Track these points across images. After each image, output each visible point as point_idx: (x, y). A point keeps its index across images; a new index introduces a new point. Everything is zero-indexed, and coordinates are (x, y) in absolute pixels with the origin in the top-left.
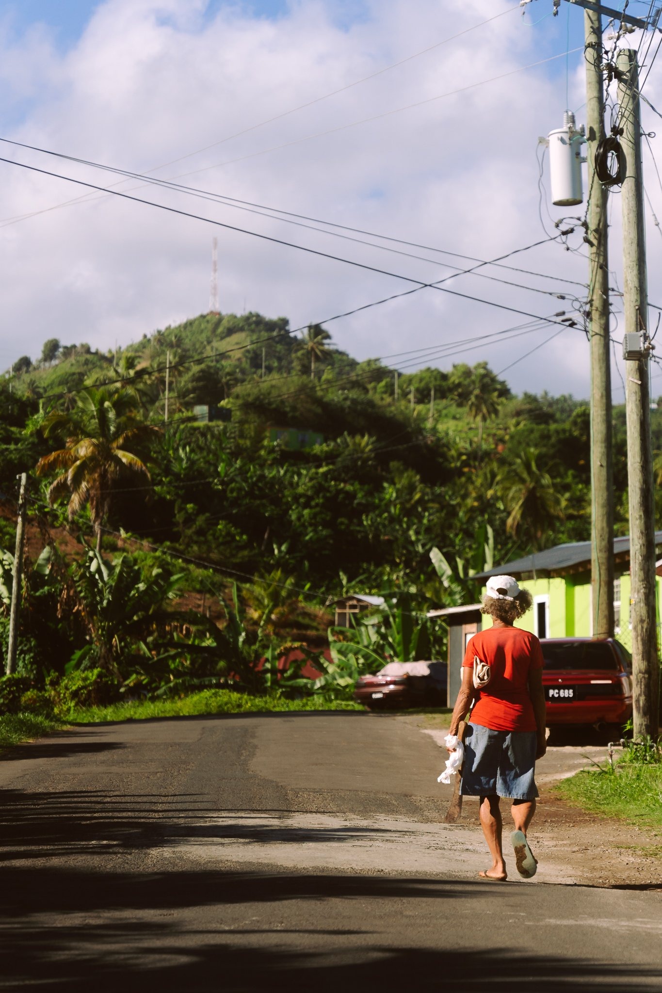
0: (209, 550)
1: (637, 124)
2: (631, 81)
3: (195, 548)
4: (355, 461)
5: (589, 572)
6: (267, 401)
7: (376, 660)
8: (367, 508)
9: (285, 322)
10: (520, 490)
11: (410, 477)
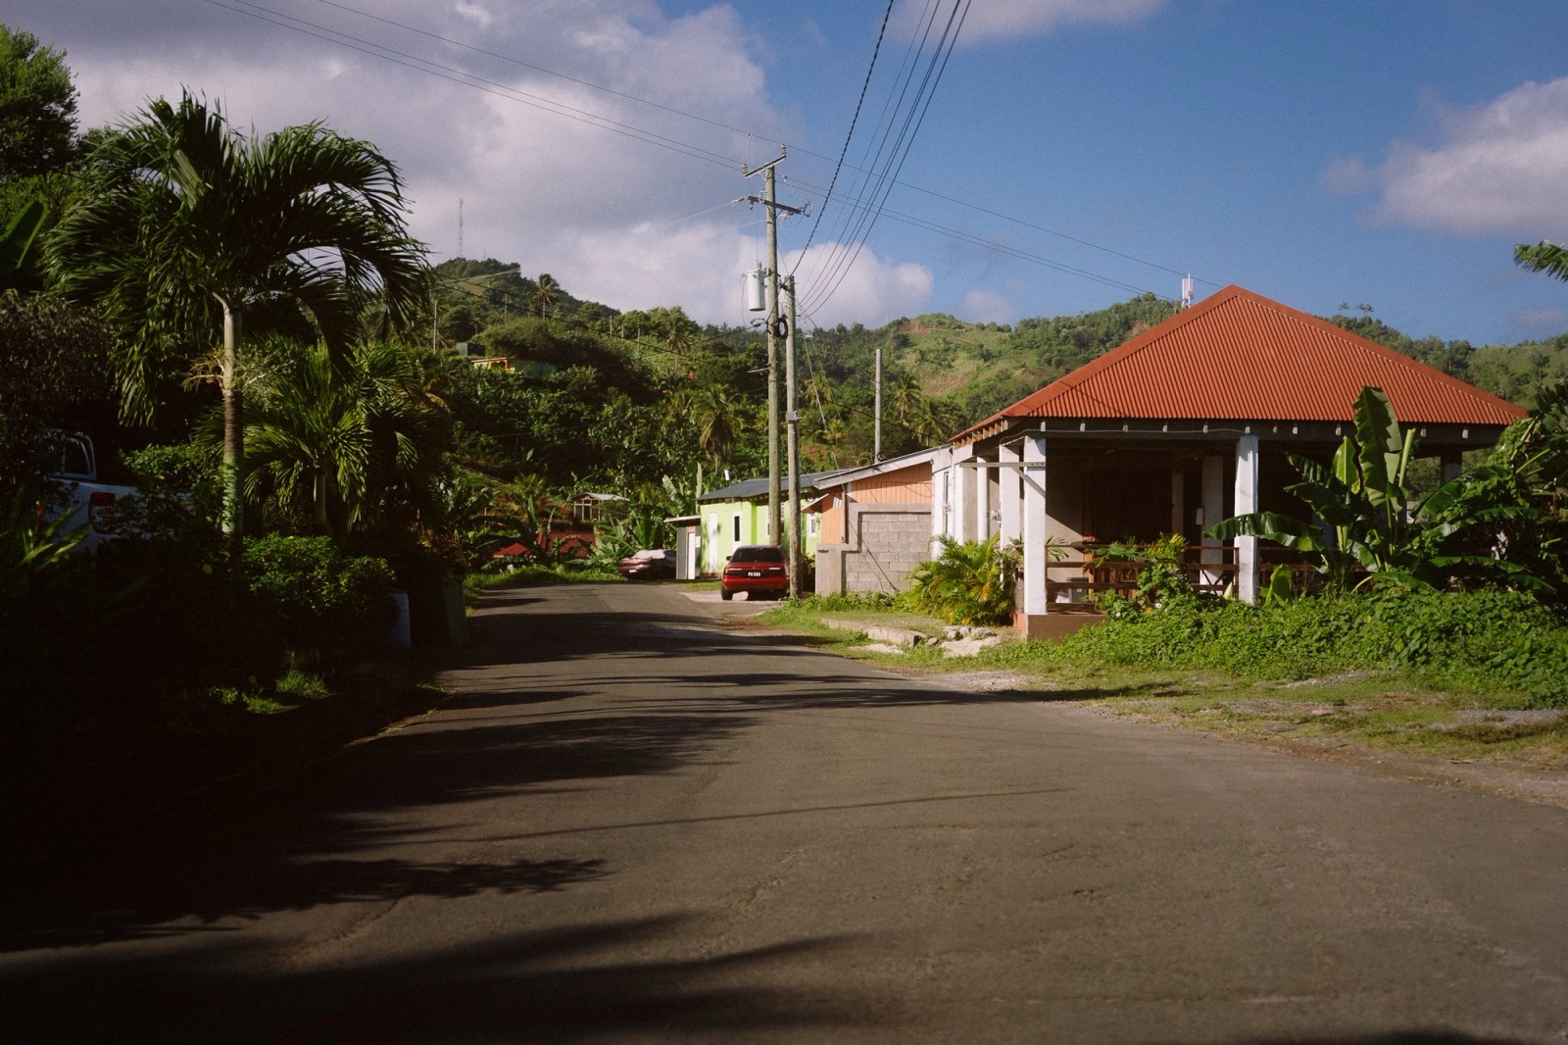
0: (478, 458)
1: (794, 312)
2: (791, 291)
3: (468, 457)
4: (581, 387)
5: (768, 499)
6: (512, 339)
7: (627, 548)
8: (593, 422)
9: (516, 266)
10: (710, 415)
11: (623, 399)
